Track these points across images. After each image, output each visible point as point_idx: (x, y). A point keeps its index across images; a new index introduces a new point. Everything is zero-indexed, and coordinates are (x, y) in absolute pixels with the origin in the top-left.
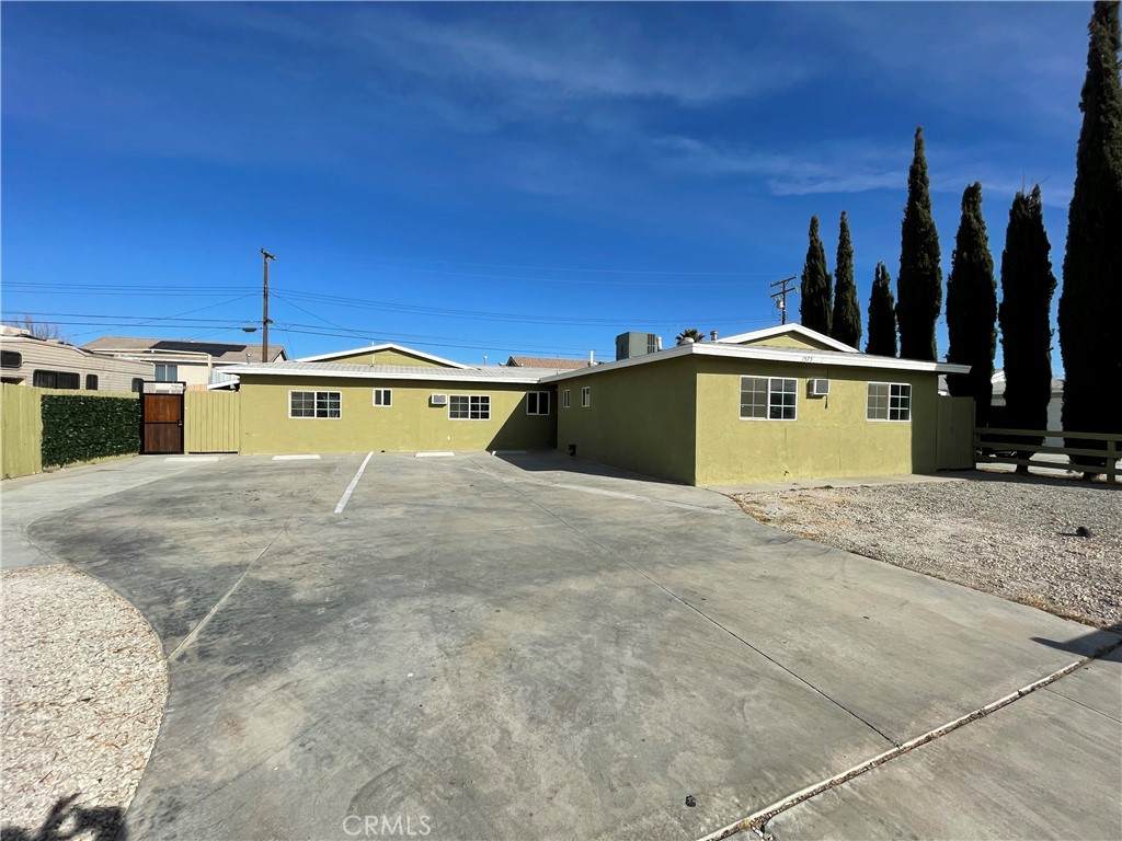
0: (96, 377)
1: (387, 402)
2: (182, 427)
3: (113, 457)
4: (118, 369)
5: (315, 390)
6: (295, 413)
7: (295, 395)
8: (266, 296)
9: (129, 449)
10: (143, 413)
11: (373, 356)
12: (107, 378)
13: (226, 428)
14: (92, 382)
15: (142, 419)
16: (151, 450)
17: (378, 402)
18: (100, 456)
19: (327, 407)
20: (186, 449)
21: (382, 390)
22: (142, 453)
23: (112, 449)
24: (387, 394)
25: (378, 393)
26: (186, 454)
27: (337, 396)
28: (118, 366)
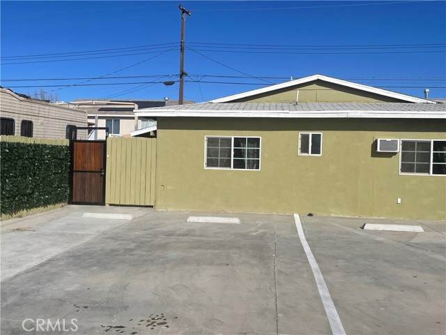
0: (30, 123)
1: (316, 150)
2: (104, 176)
3: (41, 208)
4: (53, 115)
5: (232, 135)
6: (210, 163)
7: (211, 141)
8: (182, 50)
9: (57, 200)
10: (72, 161)
11: (298, 91)
12: (42, 124)
13: (143, 178)
14: (27, 128)
15: (71, 167)
16: (78, 199)
17: (304, 149)
18: (27, 208)
19: (245, 156)
20: (107, 201)
21: (310, 133)
22: (70, 202)
23: (39, 201)
24: (316, 139)
25: (305, 138)
26: (107, 205)
27: (255, 142)
28: (53, 112)
